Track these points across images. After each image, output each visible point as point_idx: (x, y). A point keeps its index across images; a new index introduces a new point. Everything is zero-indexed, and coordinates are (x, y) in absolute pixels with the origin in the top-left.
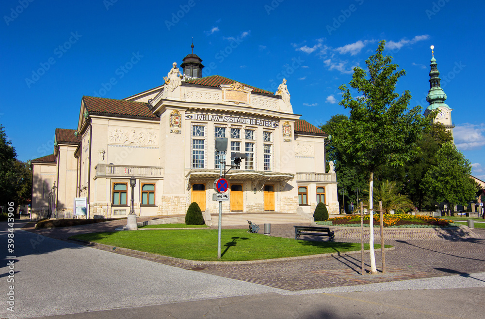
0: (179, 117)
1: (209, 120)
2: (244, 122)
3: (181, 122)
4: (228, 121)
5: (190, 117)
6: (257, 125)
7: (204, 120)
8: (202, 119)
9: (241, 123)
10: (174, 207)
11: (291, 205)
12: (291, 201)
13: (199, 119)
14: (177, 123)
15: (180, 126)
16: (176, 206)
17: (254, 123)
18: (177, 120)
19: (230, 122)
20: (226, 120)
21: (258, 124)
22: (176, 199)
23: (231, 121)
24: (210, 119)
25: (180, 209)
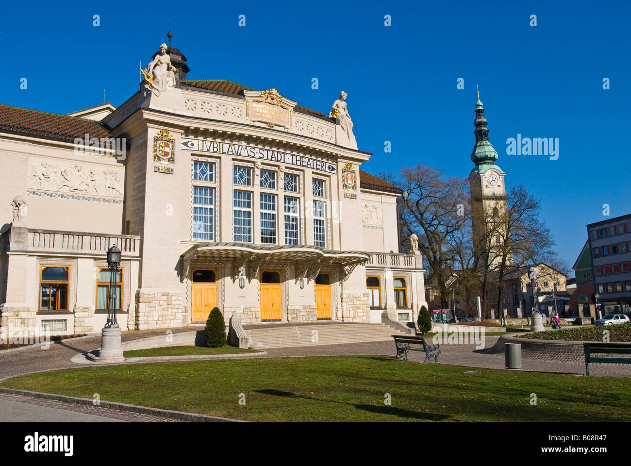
0: (171, 144)
1: (223, 153)
2: (282, 161)
3: (173, 154)
4: (257, 156)
5: (189, 144)
6: (303, 166)
7: (214, 152)
8: (211, 150)
9: (278, 161)
10: (161, 313)
11: (358, 308)
12: (358, 302)
13: (205, 149)
14: (166, 154)
15: (171, 160)
16: (165, 313)
17: (299, 163)
18: (167, 150)
19: (260, 158)
20: (253, 155)
21: (304, 164)
22: (165, 298)
23: (262, 156)
24: (225, 151)
25: (172, 317)
